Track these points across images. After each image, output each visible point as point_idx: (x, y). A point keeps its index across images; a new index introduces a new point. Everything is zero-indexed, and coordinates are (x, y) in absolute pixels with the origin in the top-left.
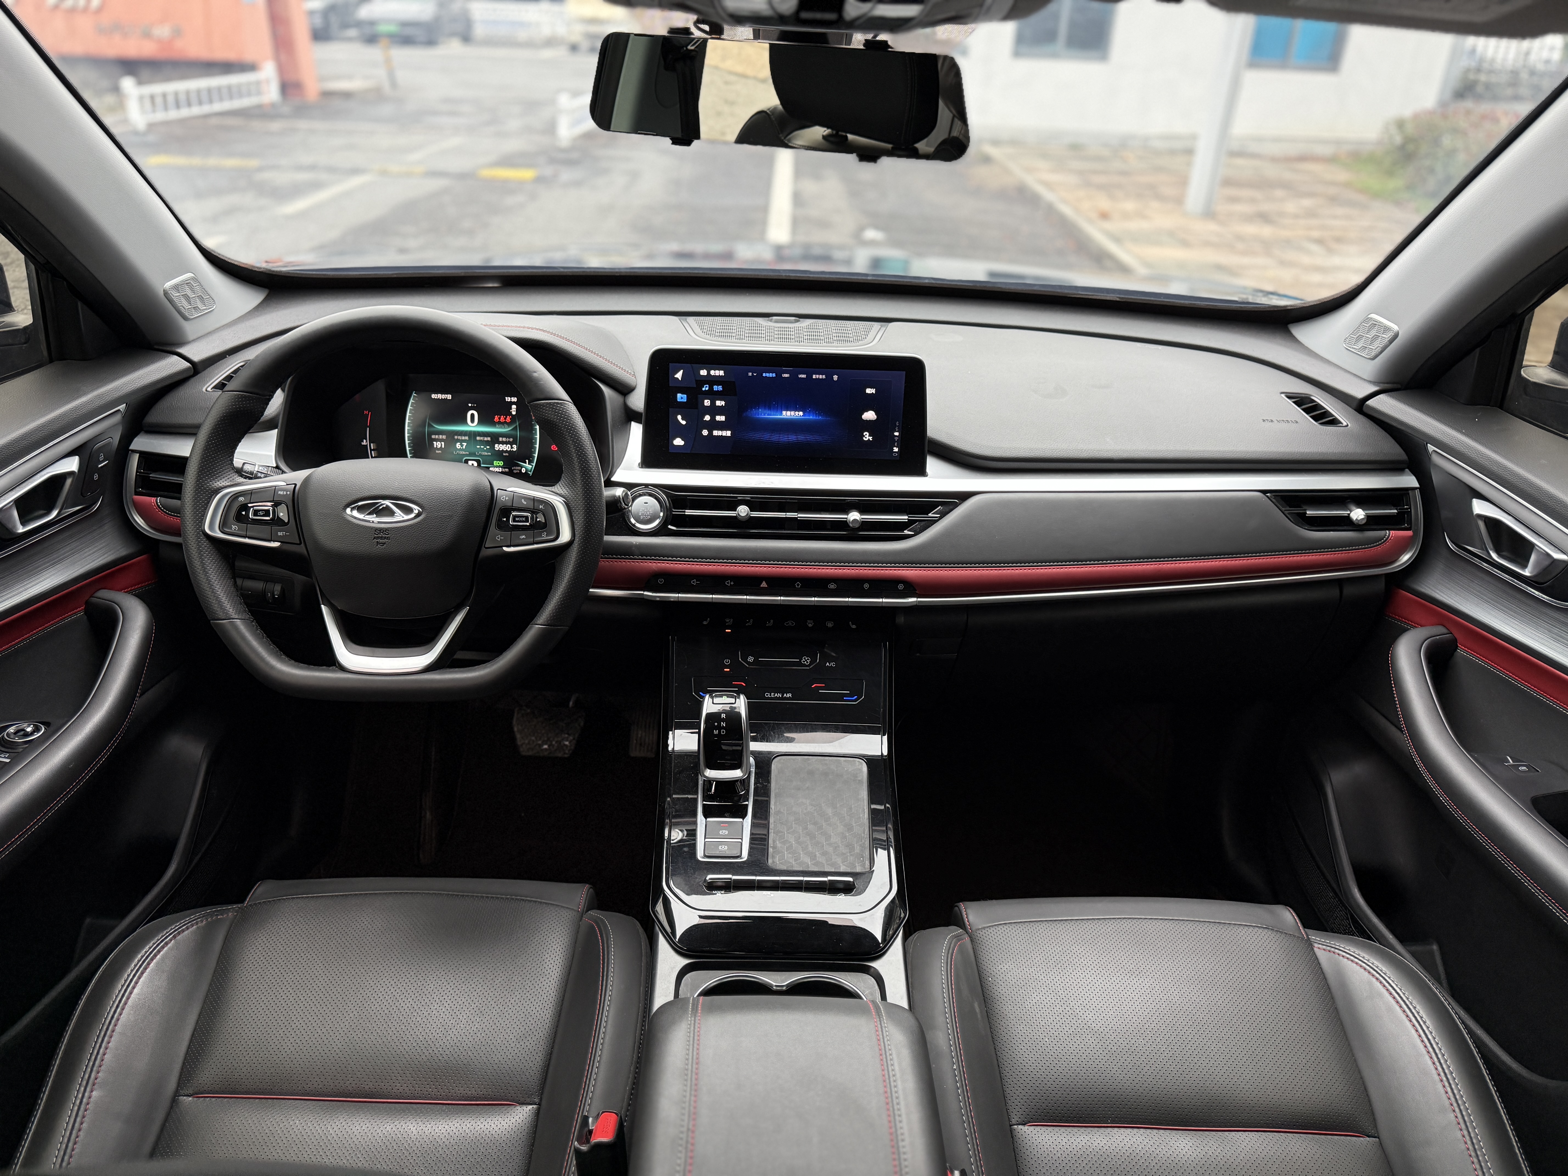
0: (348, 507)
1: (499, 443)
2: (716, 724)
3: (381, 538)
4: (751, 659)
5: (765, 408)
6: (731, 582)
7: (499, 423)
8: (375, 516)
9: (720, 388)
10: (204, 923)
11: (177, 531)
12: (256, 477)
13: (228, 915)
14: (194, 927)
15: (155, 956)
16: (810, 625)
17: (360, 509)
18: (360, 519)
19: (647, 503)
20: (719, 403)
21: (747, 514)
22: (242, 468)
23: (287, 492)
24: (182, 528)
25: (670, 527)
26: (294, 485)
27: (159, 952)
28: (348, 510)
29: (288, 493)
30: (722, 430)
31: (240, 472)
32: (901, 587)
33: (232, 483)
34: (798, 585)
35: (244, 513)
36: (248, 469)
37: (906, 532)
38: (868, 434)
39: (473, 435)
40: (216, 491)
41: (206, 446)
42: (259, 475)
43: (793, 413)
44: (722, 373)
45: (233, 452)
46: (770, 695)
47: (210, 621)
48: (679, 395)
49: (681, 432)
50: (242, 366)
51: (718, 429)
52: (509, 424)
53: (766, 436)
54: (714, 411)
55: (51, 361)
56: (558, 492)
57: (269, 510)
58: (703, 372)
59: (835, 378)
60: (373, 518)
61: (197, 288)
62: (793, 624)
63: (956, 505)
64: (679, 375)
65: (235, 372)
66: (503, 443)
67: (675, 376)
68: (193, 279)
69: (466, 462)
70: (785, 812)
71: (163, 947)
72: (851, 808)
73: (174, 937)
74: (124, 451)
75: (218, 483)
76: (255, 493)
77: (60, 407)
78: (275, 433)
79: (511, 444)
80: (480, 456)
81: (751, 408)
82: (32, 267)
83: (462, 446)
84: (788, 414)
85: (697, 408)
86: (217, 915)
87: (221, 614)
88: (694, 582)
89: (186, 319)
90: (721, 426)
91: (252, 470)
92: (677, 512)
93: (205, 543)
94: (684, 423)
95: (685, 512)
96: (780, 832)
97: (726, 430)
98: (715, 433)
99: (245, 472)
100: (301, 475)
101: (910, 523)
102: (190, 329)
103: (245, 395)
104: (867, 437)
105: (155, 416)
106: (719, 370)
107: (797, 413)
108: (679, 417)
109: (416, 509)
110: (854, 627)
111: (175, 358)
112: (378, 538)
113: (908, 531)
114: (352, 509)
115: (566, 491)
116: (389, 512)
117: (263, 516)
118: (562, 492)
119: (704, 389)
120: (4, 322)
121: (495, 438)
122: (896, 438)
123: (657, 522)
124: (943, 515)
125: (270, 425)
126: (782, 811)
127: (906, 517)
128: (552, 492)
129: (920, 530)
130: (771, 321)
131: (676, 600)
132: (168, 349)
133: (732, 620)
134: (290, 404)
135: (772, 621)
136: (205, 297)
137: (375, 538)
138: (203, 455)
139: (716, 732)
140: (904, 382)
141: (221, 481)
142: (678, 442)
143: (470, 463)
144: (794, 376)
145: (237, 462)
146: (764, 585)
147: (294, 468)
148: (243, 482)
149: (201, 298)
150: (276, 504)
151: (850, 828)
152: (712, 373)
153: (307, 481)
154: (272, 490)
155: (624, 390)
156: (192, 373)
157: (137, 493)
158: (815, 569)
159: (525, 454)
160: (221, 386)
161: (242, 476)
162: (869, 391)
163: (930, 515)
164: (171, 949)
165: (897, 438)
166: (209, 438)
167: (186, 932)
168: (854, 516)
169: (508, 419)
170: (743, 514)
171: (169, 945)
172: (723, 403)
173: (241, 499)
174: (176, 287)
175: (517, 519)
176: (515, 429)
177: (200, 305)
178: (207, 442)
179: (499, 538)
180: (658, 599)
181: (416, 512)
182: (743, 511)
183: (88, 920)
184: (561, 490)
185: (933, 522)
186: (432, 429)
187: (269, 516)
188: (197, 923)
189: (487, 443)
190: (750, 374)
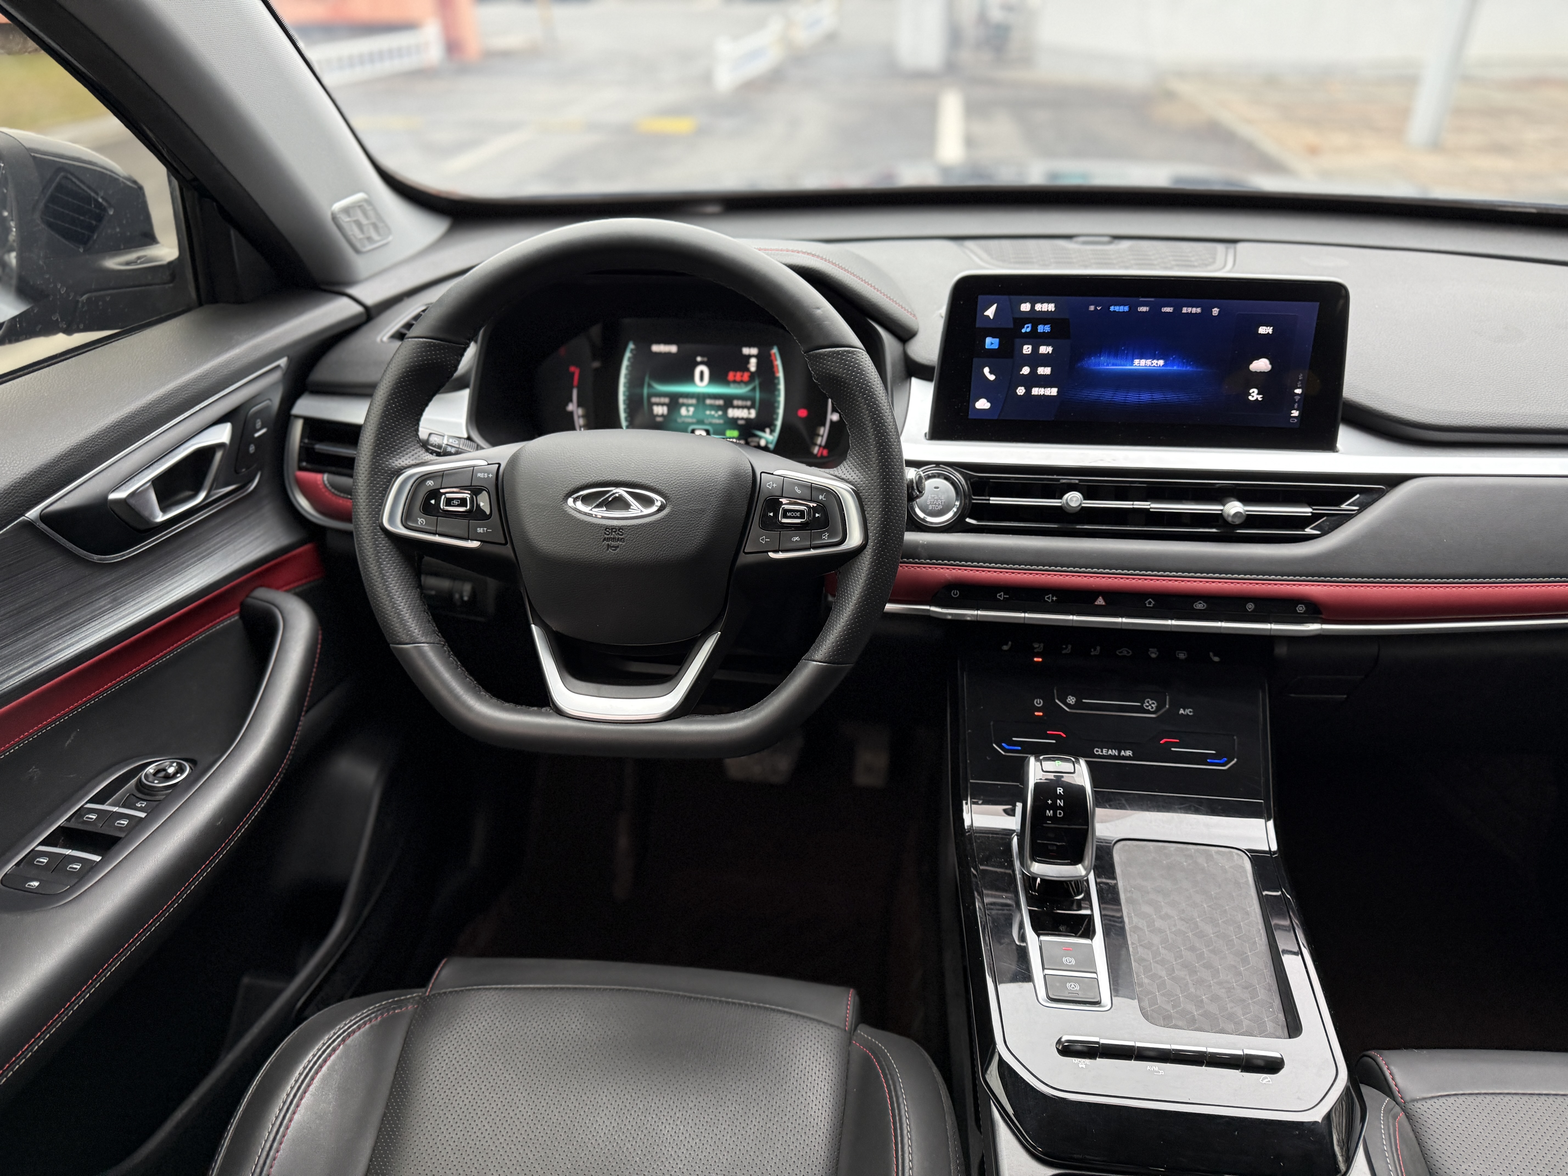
0: (570, 496)
1: (734, 407)
2: (1050, 802)
3: (614, 539)
4: (1071, 700)
5: (1109, 355)
6: (1053, 597)
7: (735, 382)
8: (605, 509)
9: (1047, 328)
10: (379, 1019)
11: (347, 516)
12: (446, 454)
13: (407, 1008)
14: (367, 1026)
15: (321, 1067)
16: (1153, 656)
17: (585, 499)
18: (585, 514)
19: (937, 488)
20: (1044, 350)
21: (1080, 504)
22: (428, 440)
23: (488, 474)
24: (353, 514)
25: (968, 520)
26: (497, 465)
27: (325, 1061)
28: (570, 501)
29: (490, 476)
30: (1045, 387)
31: (425, 445)
32: (1301, 609)
33: (418, 462)
34: (1150, 603)
35: (433, 502)
36: (435, 441)
37: (1308, 531)
38: (1256, 391)
39: (701, 398)
40: (397, 472)
41: (384, 412)
42: (449, 449)
43: (1149, 362)
44: (1051, 307)
45: (419, 420)
46: (1102, 752)
47: (389, 644)
48: (988, 340)
49: (987, 390)
50: (424, 311)
51: (1040, 386)
52: (747, 383)
53: (1108, 396)
54: (1036, 360)
55: (200, 304)
56: (844, 477)
57: (466, 499)
58: (1025, 307)
59: (1215, 311)
60: (601, 512)
61: (371, 213)
62: (1128, 653)
63: (1381, 494)
64: (990, 312)
65: (417, 317)
66: (738, 407)
67: (986, 313)
68: (366, 201)
69: (693, 431)
70: (1145, 928)
71: (330, 1055)
72: (1239, 927)
73: (343, 1040)
74: (284, 417)
75: (400, 461)
76: (447, 475)
77: (207, 361)
78: (465, 394)
79: (749, 408)
80: (710, 424)
81: (1090, 356)
82: (175, 183)
83: (688, 411)
84: (1141, 364)
85: (1012, 357)
86: (394, 1009)
87: (404, 637)
88: (1001, 596)
89: (357, 251)
90: (1045, 382)
91: (440, 442)
92: (978, 500)
93: (384, 542)
94: (992, 377)
95: (989, 500)
96: (1144, 960)
97: (1051, 387)
98: (1036, 391)
99: (432, 445)
100: (504, 452)
101: (1315, 517)
102: (361, 265)
103: (434, 343)
104: (1254, 395)
105: (322, 373)
106: (1049, 302)
107: (1155, 361)
108: (986, 370)
109: (659, 500)
110: (1216, 659)
111: (345, 301)
112: (608, 539)
113: (1311, 529)
114: (575, 500)
115: (855, 476)
116: (619, 503)
117: (458, 506)
118: (849, 477)
119: (1023, 331)
120: (145, 256)
121: (728, 402)
122: (1297, 398)
123: (950, 515)
124: (1363, 507)
125: (461, 384)
126: (1140, 925)
127: (1310, 510)
128: (836, 476)
129: (1329, 529)
130: (1077, 242)
131: (973, 619)
132: (336, 289)
133: (1042, 645)
134: (486, 358)
135: (1098, 648)
136: (380, 225)
137: (605, 539)
138: (380, 423)
139: (1049, 813)
140: (1315, 318)
141: (403, 459)
142: (983, 404)
143: (698, 433)
144: (1155, 310)
145: (423, 432)
146: (1100, 601)
147: (494, 443)
148: (431, 460)
149: (375, 226)
150: (476, 491)
151: (1245, 960)
152: (1038, 307)
153: (514, 461)
154: (469, 471)
155: (904, 334)
156: (364, 318)
157: (301, 469)
158: (1176, 581)
159: (764, 422)
160: (400, 336)
161: (427, 450)
162: (1263, 330)
163: (1344, 506)
164: (339, 1058)
165: (1299, 397)
166: (388, 400)
167: (357, 1034)
168: (1234, 508)
169: (746, 376)
170: (1074, 504)
171: (337, 1052)
172: (1049, 349)
173: (430, 483)
174: (347, 210)
175: (789, 514)
176: (754, 389)
177: (375, 236)
178: (386, 406)
179: (764, 540)
180: (949, 617)
181: (659, 504)
182: (1074, 499)
183: (246, 980)
184: (847, 474)
185: (1347, 517)
186: (652, 391)
187: (466, 507)
188: (370, 1020)
189: (718, 408)
190: (1092, 308)
